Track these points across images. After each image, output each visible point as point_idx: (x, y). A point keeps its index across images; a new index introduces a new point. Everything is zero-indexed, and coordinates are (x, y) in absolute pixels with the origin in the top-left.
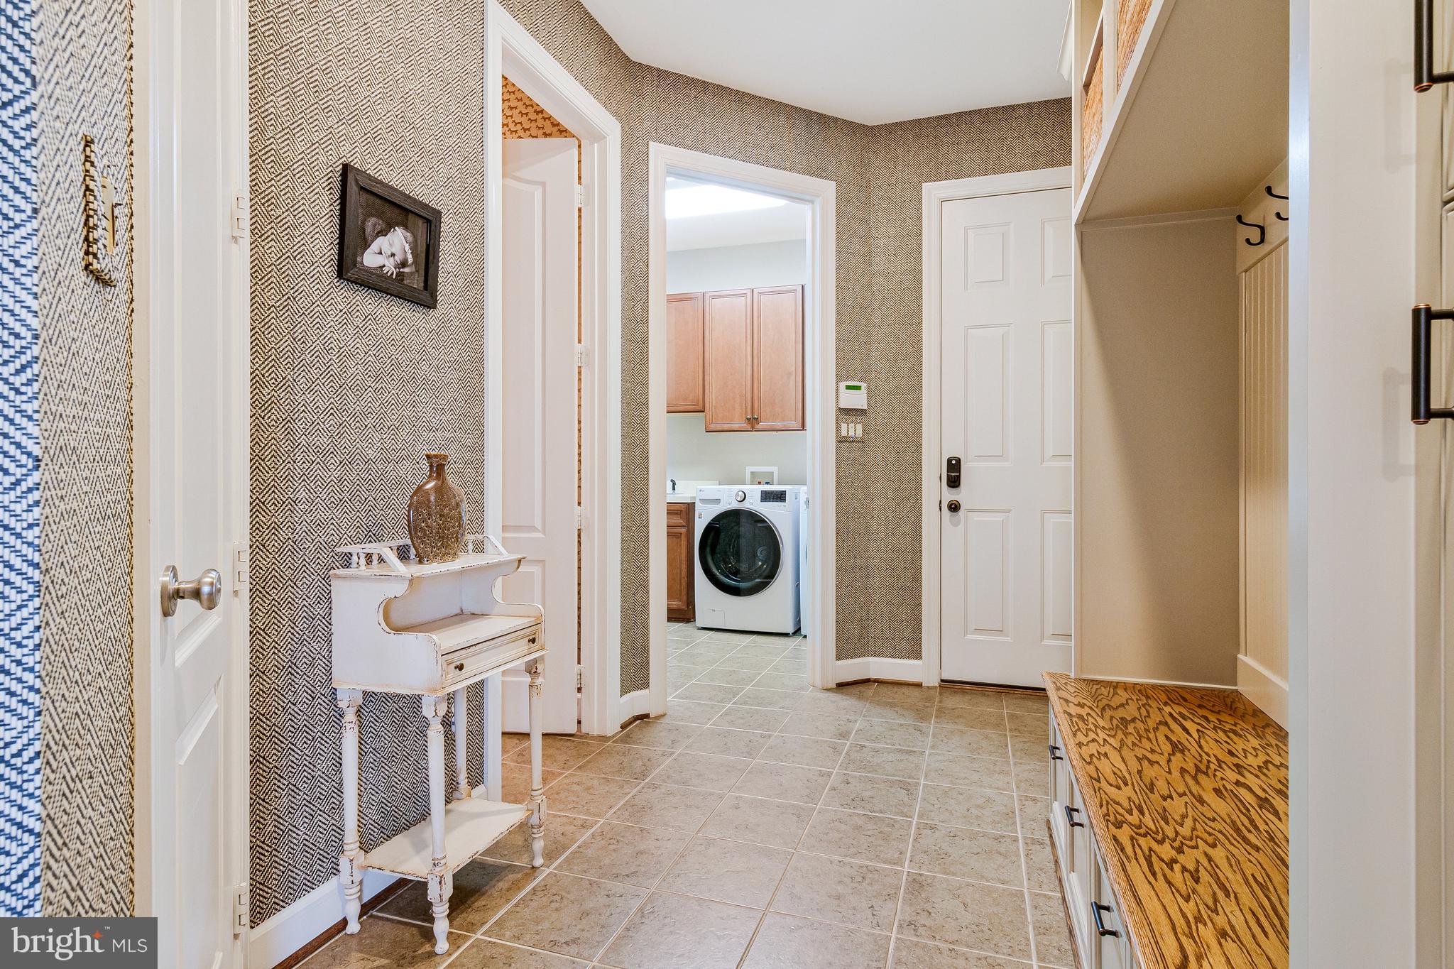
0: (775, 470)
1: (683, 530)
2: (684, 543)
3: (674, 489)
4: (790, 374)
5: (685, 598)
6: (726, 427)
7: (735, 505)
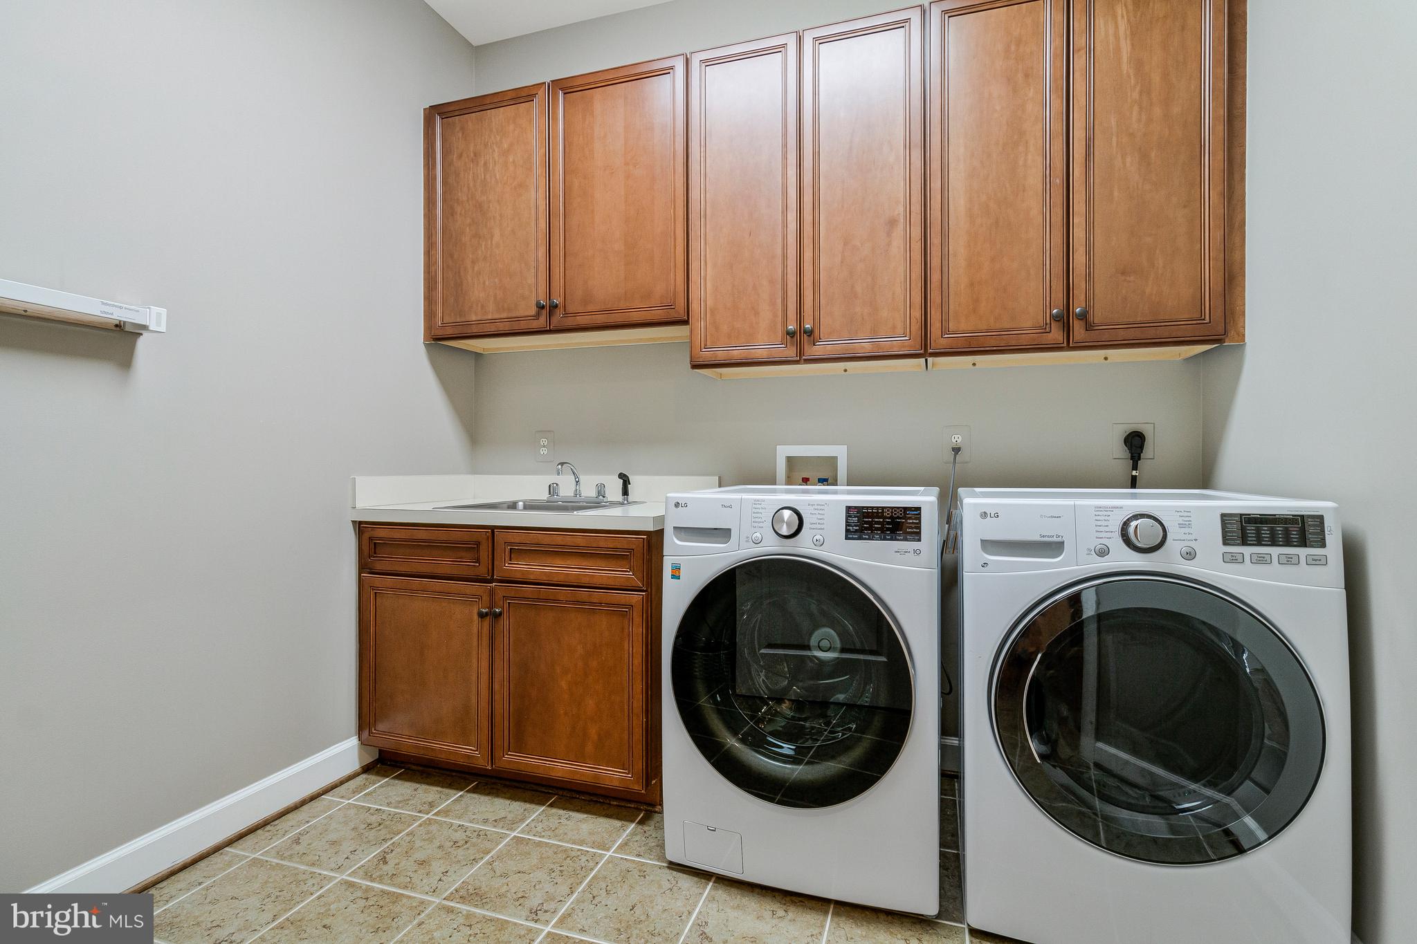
0: (840, 452)
1: (636, 598)
2: (638, 630)
3: (625, 492)
4: (892, 223)
5: (639, 765)
6: (737, 354)
7: (770, 547)
